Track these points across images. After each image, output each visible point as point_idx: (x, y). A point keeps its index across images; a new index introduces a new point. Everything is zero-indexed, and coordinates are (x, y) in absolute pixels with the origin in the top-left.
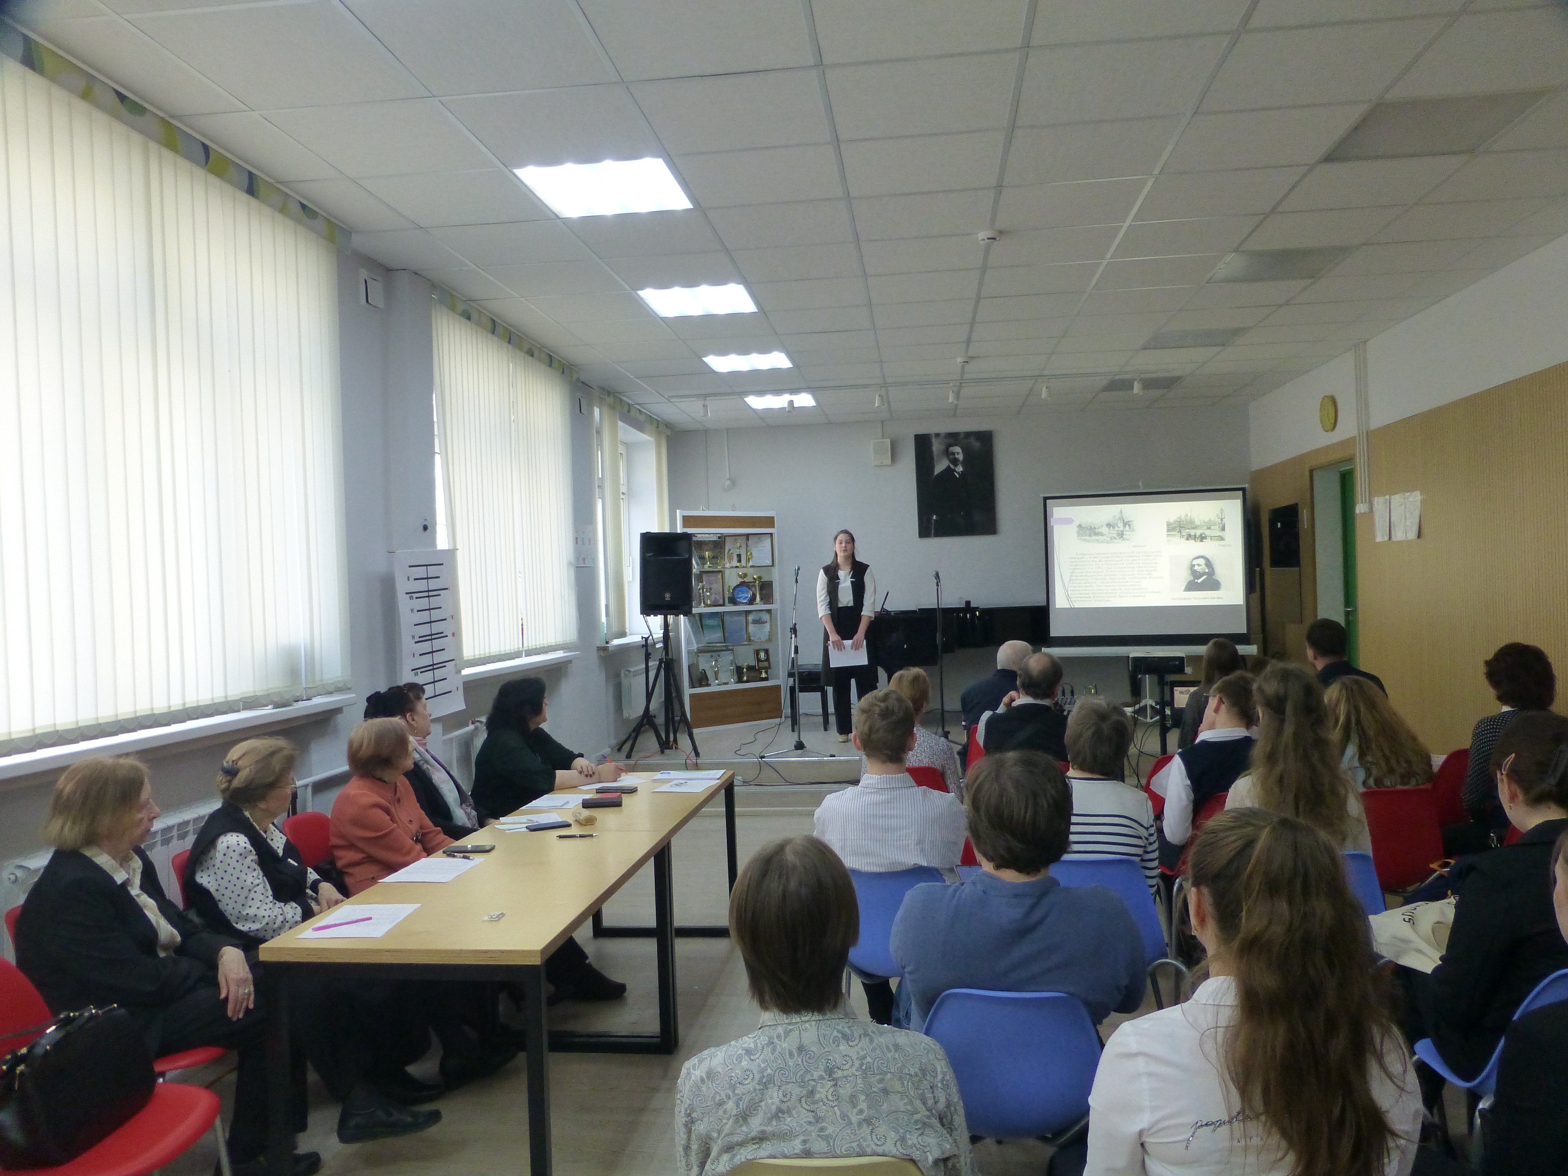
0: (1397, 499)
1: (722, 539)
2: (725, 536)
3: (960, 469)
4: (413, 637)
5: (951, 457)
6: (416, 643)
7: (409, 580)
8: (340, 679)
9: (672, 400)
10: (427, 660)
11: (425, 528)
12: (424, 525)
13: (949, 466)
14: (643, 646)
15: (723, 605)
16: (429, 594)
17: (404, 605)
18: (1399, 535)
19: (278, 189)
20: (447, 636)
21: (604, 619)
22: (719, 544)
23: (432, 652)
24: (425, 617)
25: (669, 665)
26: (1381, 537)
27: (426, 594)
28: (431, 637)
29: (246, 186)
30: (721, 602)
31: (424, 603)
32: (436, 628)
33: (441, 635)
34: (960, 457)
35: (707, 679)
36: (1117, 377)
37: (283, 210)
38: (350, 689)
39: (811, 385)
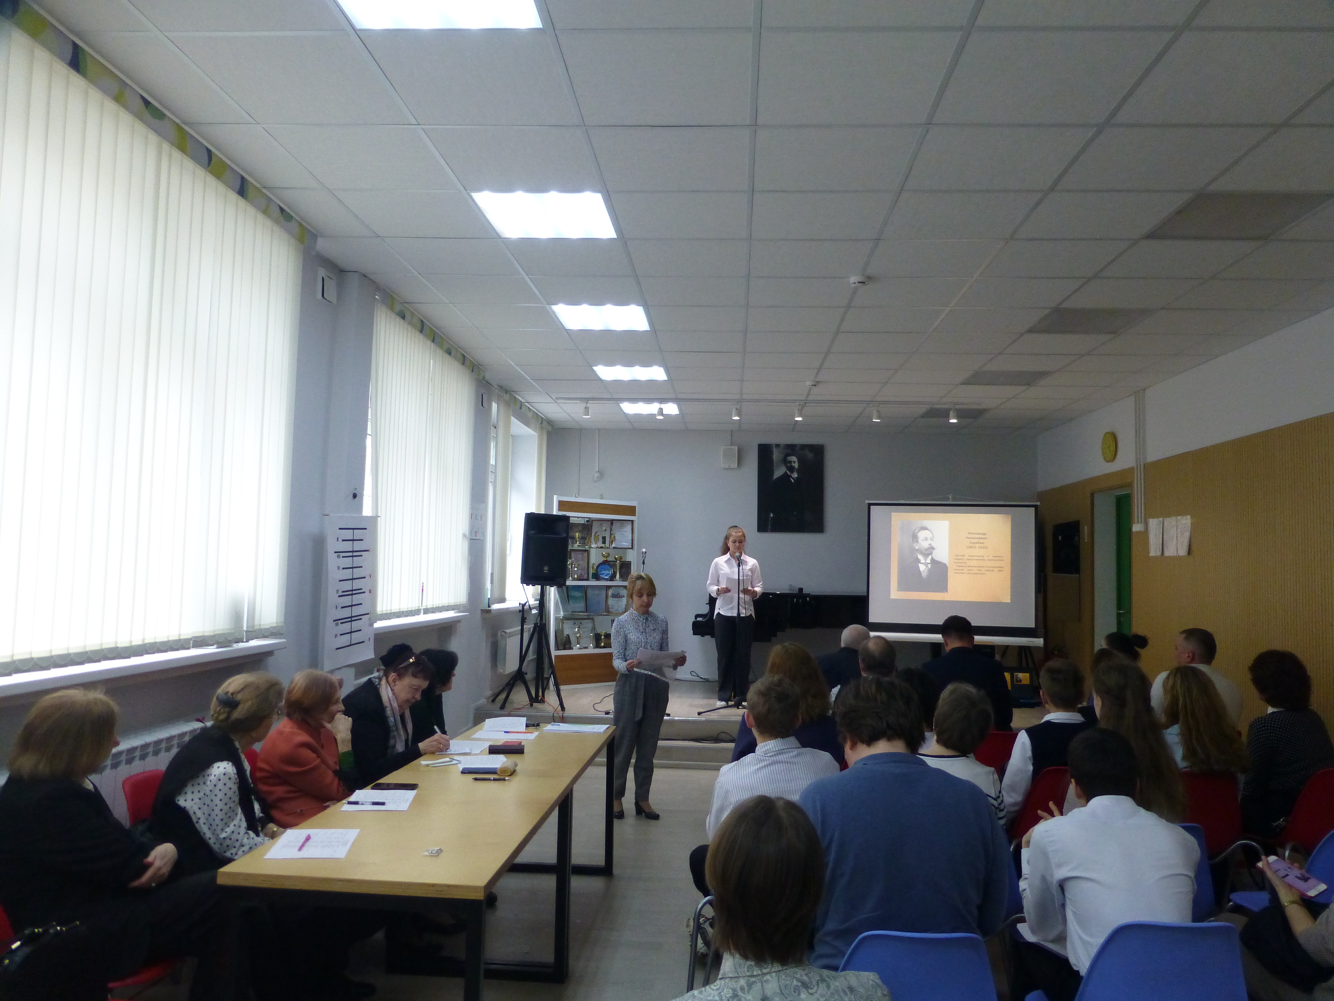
0: (1170, 522)
1: (590, 522)
2: (592, 521)
3: (795, 475)
4: (338, 591)
5: (789, 465)
6: (339, 596)
7: (338, 541)
8: (275, 625)
9: (558, 401)
10: (346, 613)
11: (355, 496)
12: (354, 493)
14: (520, 611)
15: (587, 580)
16: (354, 554)
17: (332, 562)
18: (1170, 551)
19: (264, 194)
20: (365, 592)
21: (488, 586)
22: (587, 527)
23: (351, 606)
24: (348, 574)
25: (541, 629)
26: (1154, 552)
27: (350, 554)
28: (352, 593)
29: (238, 187)
30: (586, 577)
31: (348, 562)
32: (357, 584)
33: (359, 591)
34: (796, 465)
35: (571, 643)
36: (935, 407)
37: (266, 212)
38: (282, 634)
39: (680, 396)
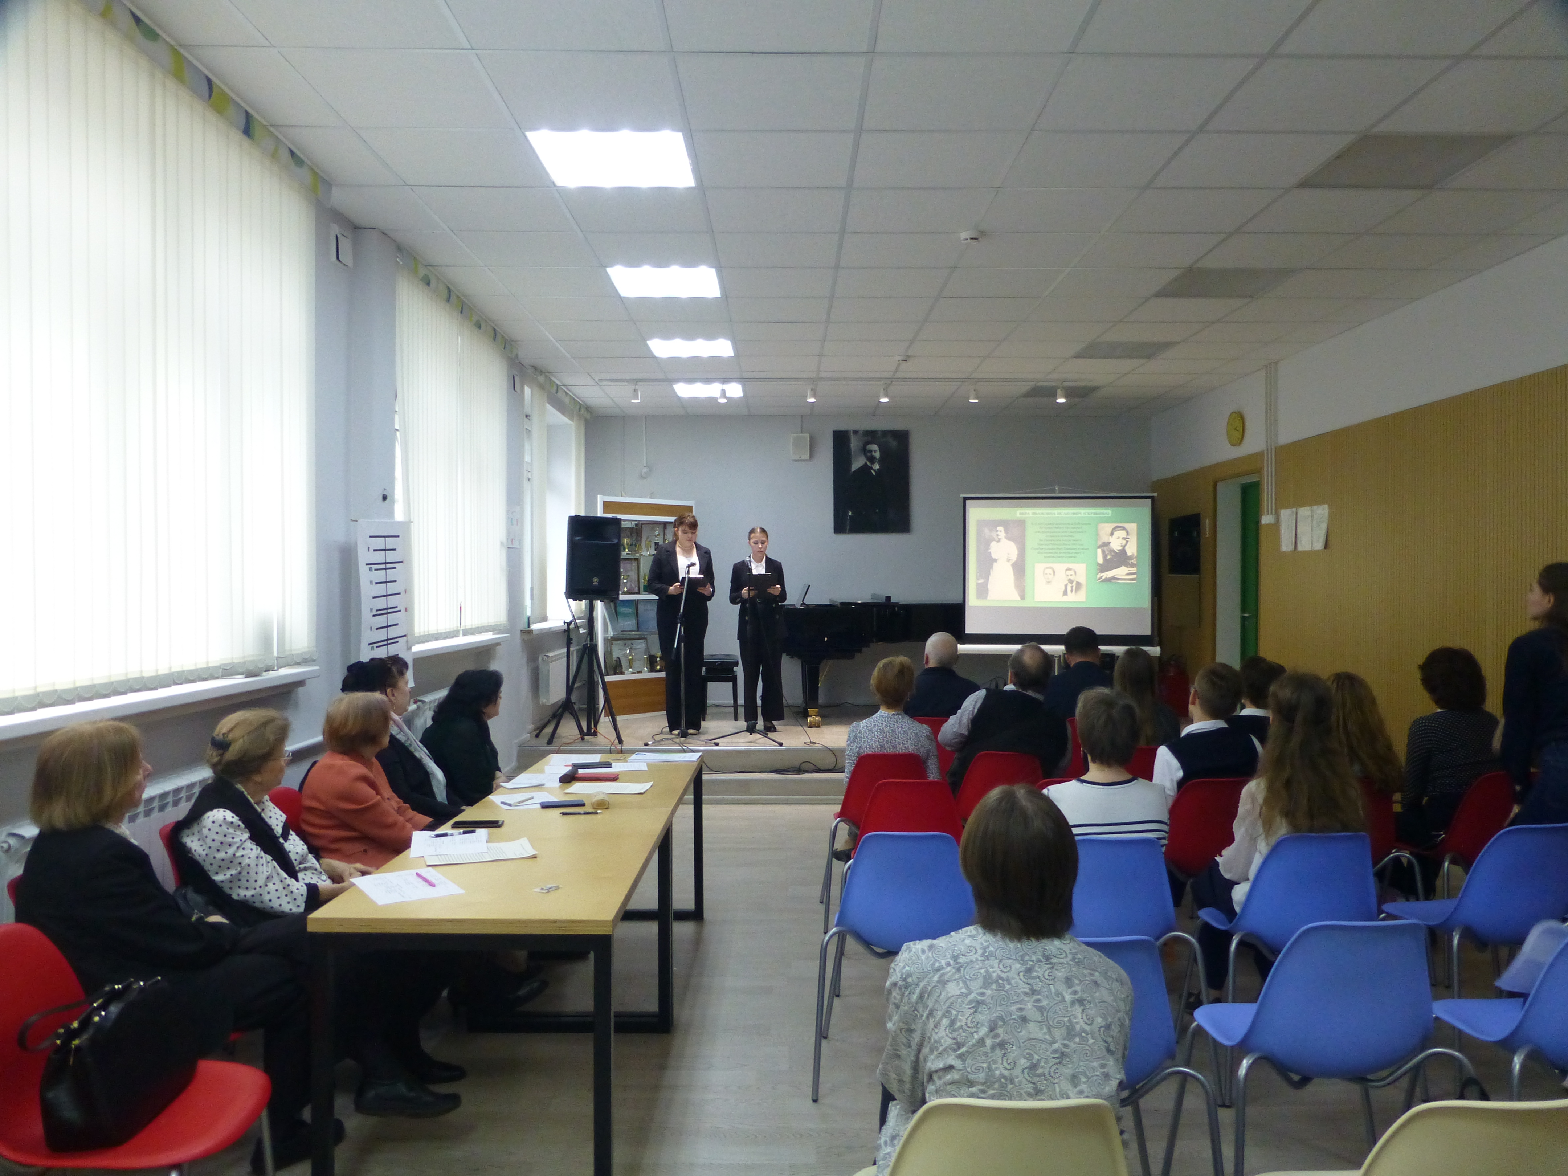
0: (1304, 512)
1: (639, 526)
2: (642, 524)
3: (877, 466)
4: (371, 610)
5: (869, 454)
6: (374, 616)
7: (369, 550)
8: (306, 650)
9: (600, 383)
10: (382, 635)
11: (385, 498)
12: (384, 495)
13: (866, 463)
14: (565, 631)
15: (638, 593)
16: (387, 566)
17: (365, 576)
18: (1304, 545)
19: (269, 131)
20: (400, 611)
21: (528, 601)
22: (637, 530)
23: (387, 627)
24: (381, 589)
25: (590, 650)
26: (1286, 546)
27: (383, 566)
28: (386, 611)
29: (242, 126)
30: (636, 590)
31: (381, 576)
32: (392, 601)
33: (394, 610)
34: (877, 455)
35: (621, 666)
36: (1040, 384)
37: (274, 156)
38: (314, 660)
39: (745, 375)
